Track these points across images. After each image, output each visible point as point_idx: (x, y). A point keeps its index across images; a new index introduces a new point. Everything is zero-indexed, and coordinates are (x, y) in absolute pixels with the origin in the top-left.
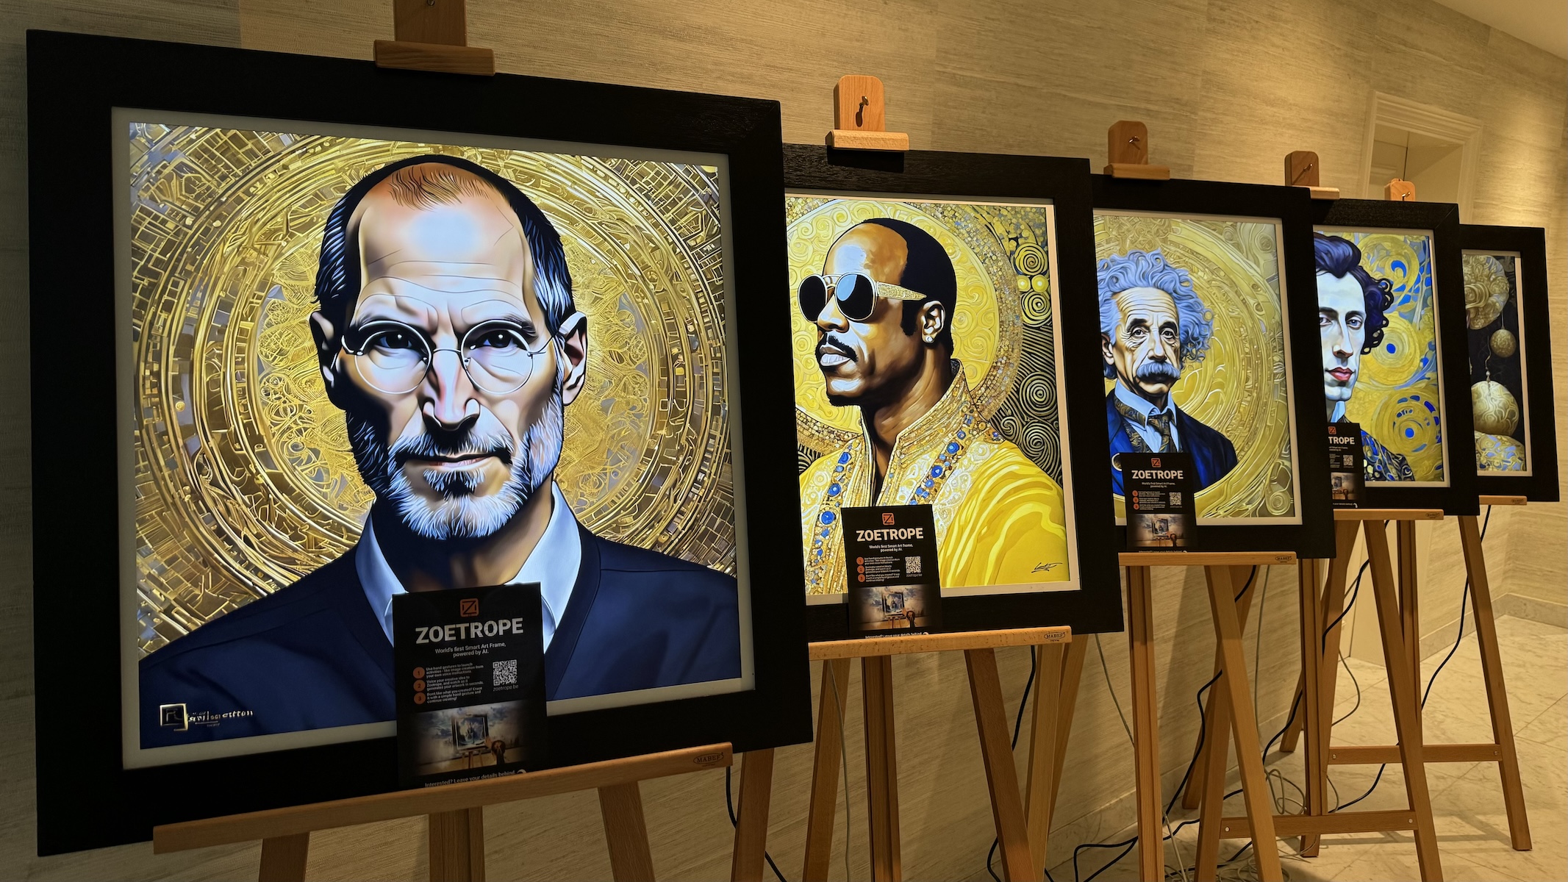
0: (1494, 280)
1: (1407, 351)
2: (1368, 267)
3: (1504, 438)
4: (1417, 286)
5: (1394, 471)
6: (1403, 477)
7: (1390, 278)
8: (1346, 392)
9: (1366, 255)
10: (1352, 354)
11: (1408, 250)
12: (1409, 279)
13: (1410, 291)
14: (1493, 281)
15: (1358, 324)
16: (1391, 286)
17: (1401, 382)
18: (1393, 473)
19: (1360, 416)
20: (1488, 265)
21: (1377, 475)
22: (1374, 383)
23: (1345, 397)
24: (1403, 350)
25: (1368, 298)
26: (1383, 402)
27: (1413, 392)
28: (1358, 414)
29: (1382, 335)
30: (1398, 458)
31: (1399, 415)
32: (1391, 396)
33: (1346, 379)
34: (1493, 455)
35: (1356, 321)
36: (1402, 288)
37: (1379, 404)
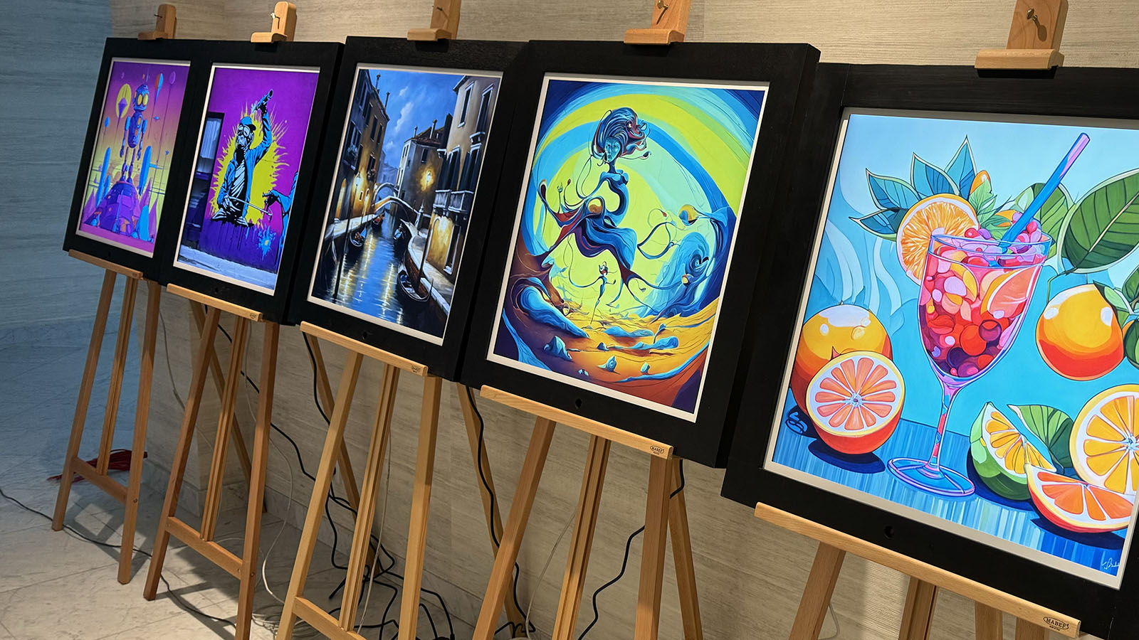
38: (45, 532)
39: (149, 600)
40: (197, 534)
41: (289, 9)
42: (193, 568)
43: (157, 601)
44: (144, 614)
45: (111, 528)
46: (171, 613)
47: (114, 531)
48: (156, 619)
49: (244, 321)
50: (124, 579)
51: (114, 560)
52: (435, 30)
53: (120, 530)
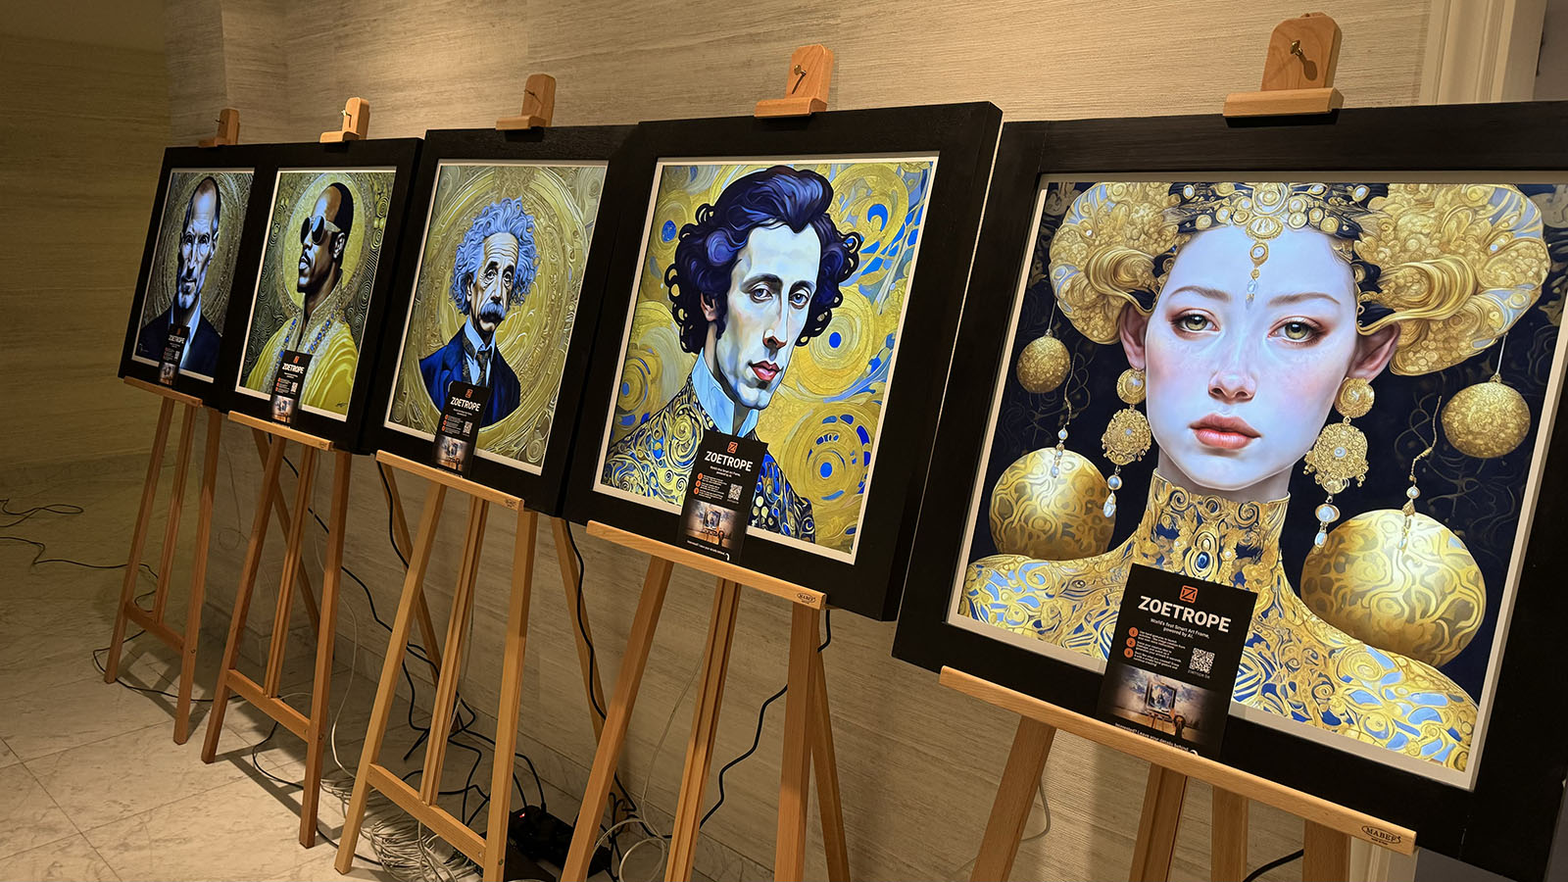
0: (1503, 249)
1: (855, 345)
2: (837, 217)
3: (1417, 667)
4: (895, 245)
5: (793, 521)
6: (801, 533)
7: (861, 233)
8: (765, 397)
9: (839, 197)
10: (784, 344)
11: (899, 187)
12: (887, 231)
13: (883, 253)
14: (1494, 254)
15: (804, 300)
16: (860, 244)
17: (835, 393)
18: (791, 524)
19: (772, 435)
20: (1492, 210)
21: (771, 522)
22: (802, 389)
23: (761, 404)
24: (850, 343)
25: (827, 261)
26: (805, 418)
27: (847, 408)
28: (771, 430)
29: (828, 318)
30: (802, 504)
31: (820, 441)
32: (817, 411)
33: (769, 379)
34: (1371, 700)
35: (802, 295)
36: (873, 248)
37: (799, 420)
38: (97, 684)
39: (207, 763)
40: (261, 690)
41: (362, 105)
42: (255, 725)
43: (216, 764)
44: (202, 779)
45: (167, 680)
46: (230, 778)
47: (170, 683)
48: (215, 784)
49: (312, 451)
50: (181, 738)
51: (170, 717)
52: (527, 118)
53: (177, 682)
